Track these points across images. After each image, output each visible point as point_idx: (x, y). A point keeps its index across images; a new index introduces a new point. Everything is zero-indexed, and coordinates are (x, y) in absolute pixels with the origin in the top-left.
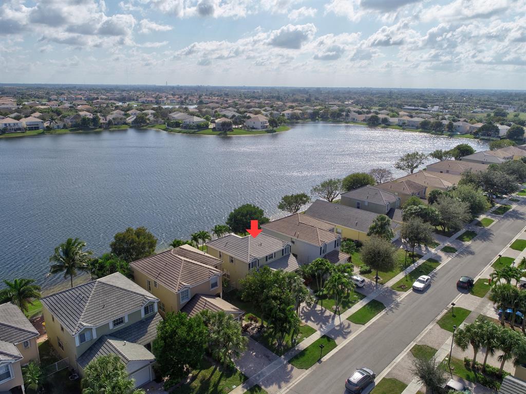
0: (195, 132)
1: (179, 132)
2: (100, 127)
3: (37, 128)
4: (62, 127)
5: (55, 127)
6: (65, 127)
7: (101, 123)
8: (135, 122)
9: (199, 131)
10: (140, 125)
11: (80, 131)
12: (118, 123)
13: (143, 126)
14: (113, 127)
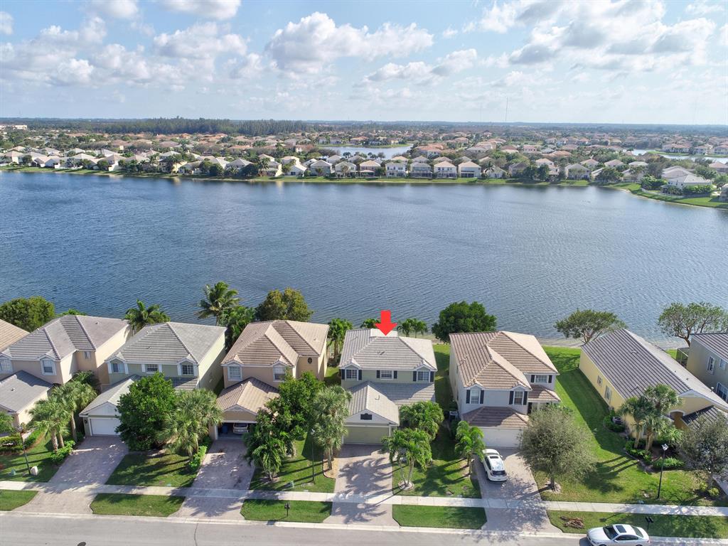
0: (677, 199)
1: (651, 198)
2: (547, 180)
3: (471, 176)
4: (500, 176)
5: (493, 175)
6: (504, 177)
7: (550, 175)
8: (600, 177)
9: (686, 198)
10: (607, 181)
11: (519, 183)
12: (576, 176)
13: (609, 184)
14: (563, 182)
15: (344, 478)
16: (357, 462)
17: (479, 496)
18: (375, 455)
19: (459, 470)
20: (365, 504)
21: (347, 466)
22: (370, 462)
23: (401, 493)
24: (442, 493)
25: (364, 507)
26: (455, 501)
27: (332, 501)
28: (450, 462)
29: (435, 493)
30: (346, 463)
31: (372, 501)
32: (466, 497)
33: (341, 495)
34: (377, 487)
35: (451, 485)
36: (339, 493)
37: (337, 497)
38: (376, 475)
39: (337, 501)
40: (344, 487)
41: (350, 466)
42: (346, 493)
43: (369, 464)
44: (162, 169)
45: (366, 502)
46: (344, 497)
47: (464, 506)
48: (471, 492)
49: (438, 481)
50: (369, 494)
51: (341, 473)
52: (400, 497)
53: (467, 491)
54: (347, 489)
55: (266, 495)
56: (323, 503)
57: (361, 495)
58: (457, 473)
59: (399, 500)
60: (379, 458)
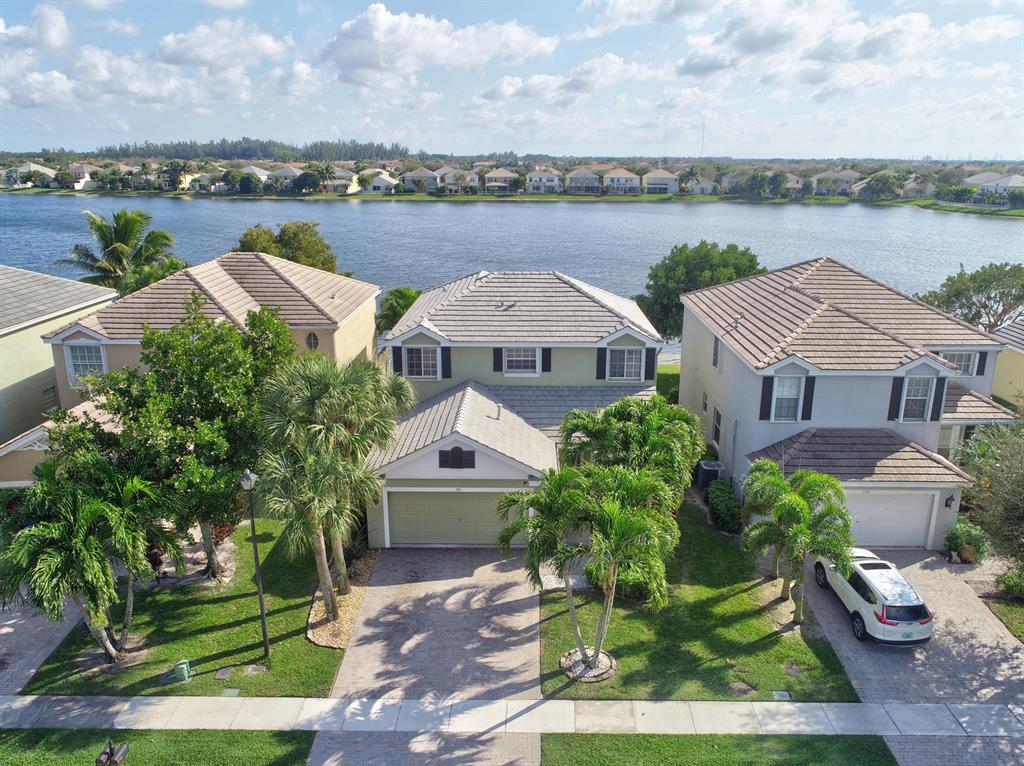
0: (999, 211)
2: (784, 196)
3: (663, 190)
4: (709, 191)
8: (866, 190)
9: (1013, 209)
10: (878, 197)
11: (740, 201)
12: (829, 190)
14: (809, 198)
15: (378, 647)
16: (428, 597)
17: (847, 696)
18: (486, 575)
19: (759, 612)
20: (438, 735)
21: (393, 609)
22: (470, 597)
23: (571, 690)
24: (718, 686)
25: (433, 747)
26: (772, 715)
27: (316, 727)
28: (724, 590)
29: (692, 686)
30: (388, 601)
31: (462, 725)
32: (806, 697)
33: (355, 704)
34: (487, 674)
35: (742, 659)
36: (348, 699)
37: (338, 712)
38: (485, 633)
39: (335, 728)
40: (370, 676)
41: (402, 607)
42: (375, 695)
43: (466, 603)
44: (163, 185)
45: (444, 728)
46: (366, 710)
47: (806, 729)
48: (816, 681)
49: (697, 648)
50: (457, 698)
51: (368, 631)
52: (569, 705)
53: (803, 676)
54: (381, 683)
55: (76, 713)
56: (281, 736)
57: (428, 703)
58: (754, 622)
59: (564, 717)
60: (497, 583)
